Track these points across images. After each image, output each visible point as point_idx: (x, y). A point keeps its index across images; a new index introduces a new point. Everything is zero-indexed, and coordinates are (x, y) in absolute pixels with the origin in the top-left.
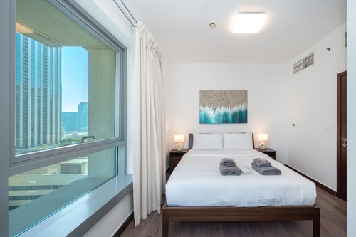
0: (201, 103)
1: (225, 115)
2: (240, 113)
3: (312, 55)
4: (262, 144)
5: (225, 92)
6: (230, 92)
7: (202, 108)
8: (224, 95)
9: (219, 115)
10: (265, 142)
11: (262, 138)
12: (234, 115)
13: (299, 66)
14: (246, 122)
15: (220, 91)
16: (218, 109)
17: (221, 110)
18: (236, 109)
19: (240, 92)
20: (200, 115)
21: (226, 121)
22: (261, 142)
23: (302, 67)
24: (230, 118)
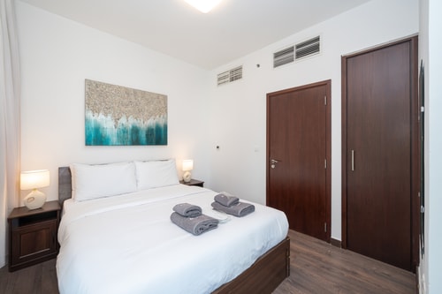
0: (87, 104)
1: (135, 130)
2: (158, 129)
3: (240, 68)
4: (187, 173)
5: (135, 92)
6: (144, 93)
7: (90, 114)
8: (132, 97)
9: (125, 131)
10: (189, 171)
11: (187, 165)
12: (150, 132)
13: (225, 77)
14: (165, 143)
15: (126, 89)
16: (123, 120)
17: (128, 122)
18: (151, 122)
19: (158, 96)
20: (87, 129)
21: (136, 141)
22: (185, 172)
23: (228, 79)
24: (143, 136)
